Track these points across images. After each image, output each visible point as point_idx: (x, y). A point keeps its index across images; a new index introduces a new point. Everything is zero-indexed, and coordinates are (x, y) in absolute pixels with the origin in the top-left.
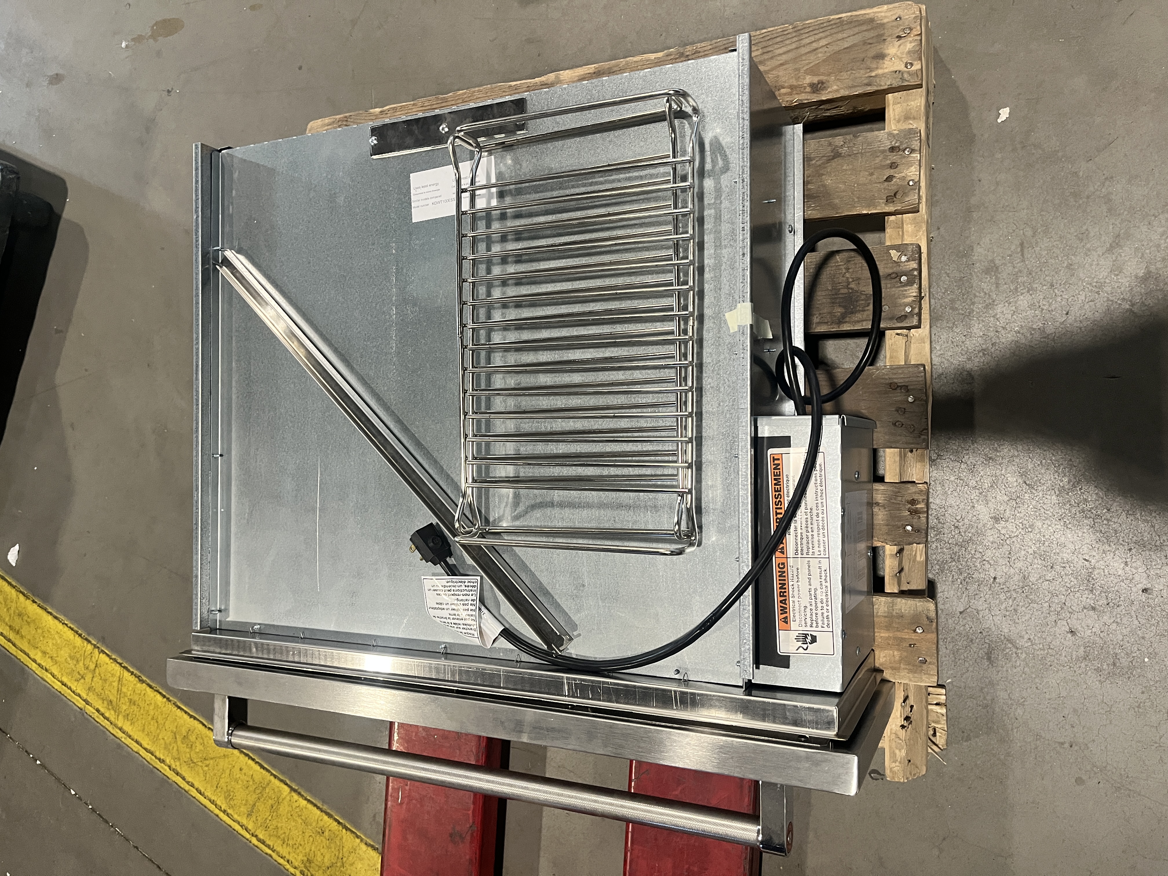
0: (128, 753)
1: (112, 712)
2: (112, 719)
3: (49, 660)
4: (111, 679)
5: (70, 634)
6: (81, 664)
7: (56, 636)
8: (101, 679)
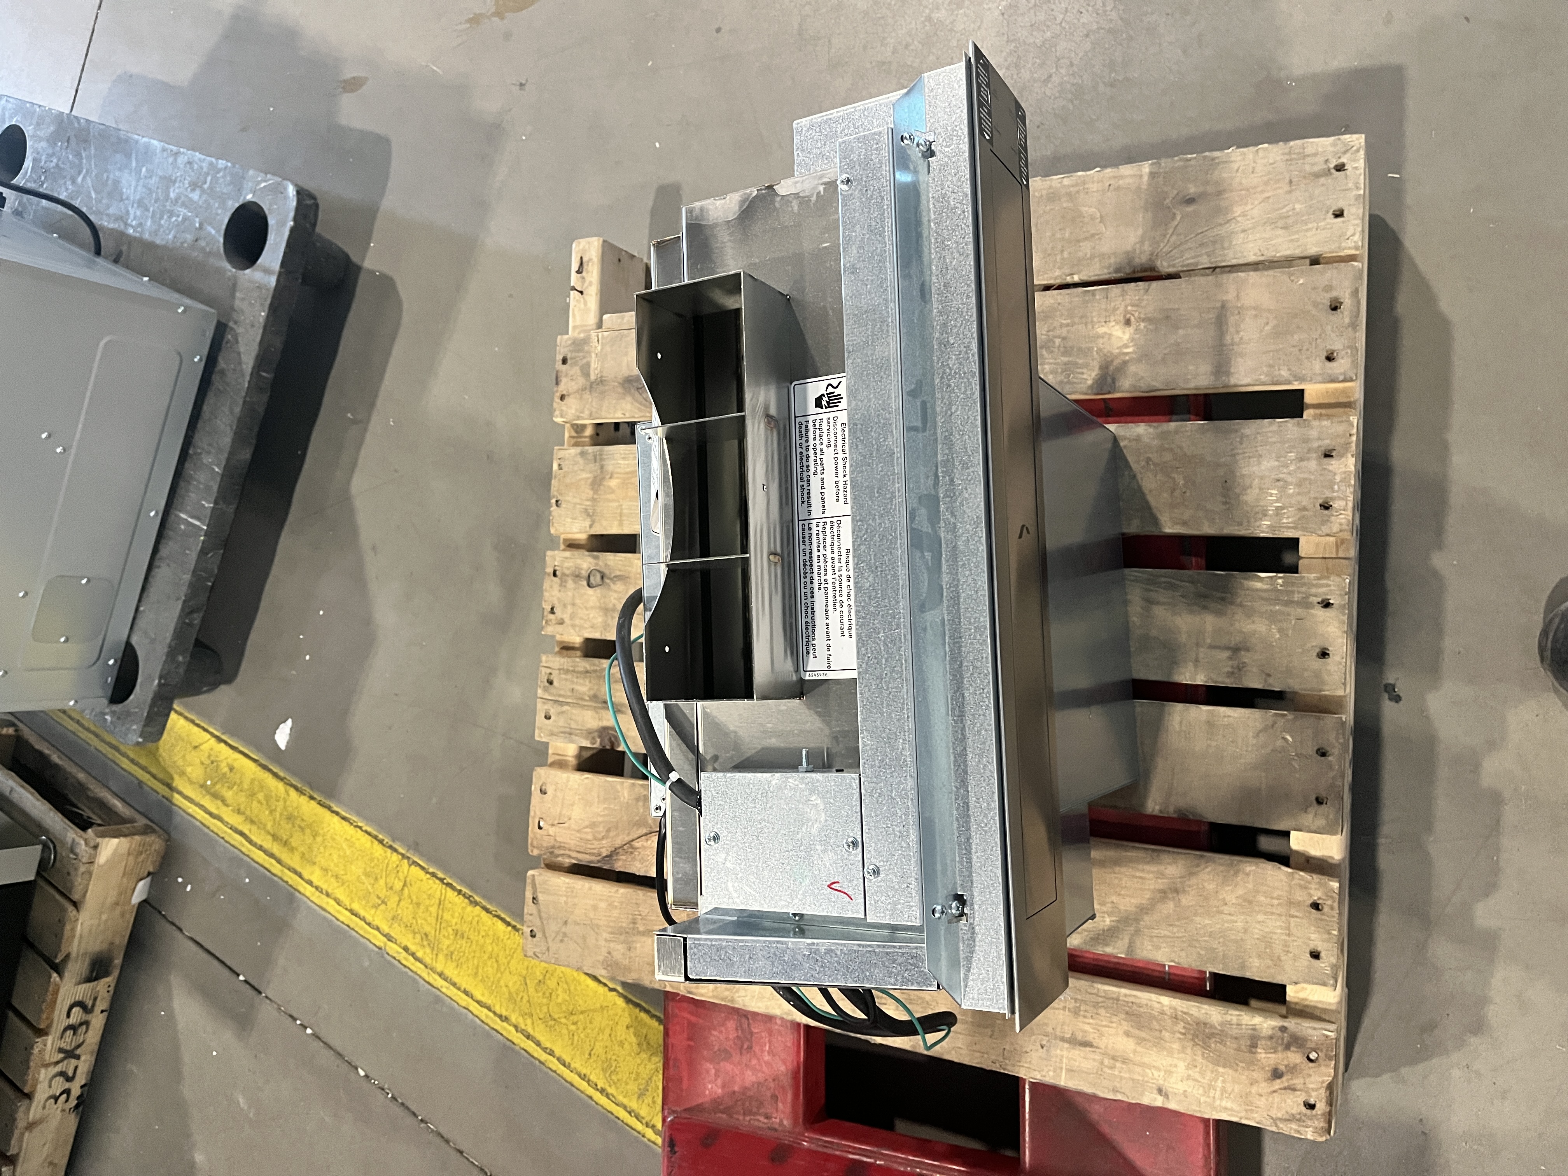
0: (452, 1009)
1: (428, 950)
2: (428, 960)
3: (333, 880)
4: (427, 902)
5: (366, 840)
6: (382, 882)
7: (344, 846)
8: (412, 902)
